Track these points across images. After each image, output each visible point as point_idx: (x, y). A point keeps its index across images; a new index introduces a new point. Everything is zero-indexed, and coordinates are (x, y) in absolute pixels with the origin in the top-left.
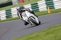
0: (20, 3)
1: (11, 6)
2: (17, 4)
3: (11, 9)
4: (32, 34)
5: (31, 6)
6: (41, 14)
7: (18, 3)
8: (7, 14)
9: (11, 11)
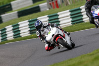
0: (52, 9)
1: (38, 13)
2: (48, 9)
4: (71, 59)
5: (70, 13)
6: (86, 27)
7: (50, 9)
8: (31, 26)
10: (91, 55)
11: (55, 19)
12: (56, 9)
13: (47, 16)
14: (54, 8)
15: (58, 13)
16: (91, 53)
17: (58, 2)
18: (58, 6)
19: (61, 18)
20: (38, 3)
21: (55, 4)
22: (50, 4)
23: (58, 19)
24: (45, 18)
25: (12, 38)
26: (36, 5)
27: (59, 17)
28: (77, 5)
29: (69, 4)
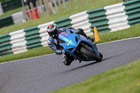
0: (30, 20)
1: (11, 27)
2: (24, 21)
3: (10, 34)
7: (27, 20)
9: (11, 39)
10: (86, 84)
11: (34, 35)
12: (36, 20)
13: (23, 30)
14: (33, 18)
15: (39, 26)
16: (86, 82)
17: (38, 10)
18: (38, 16)
19: (43, 33)
20: (10, 12)
21: (34, 13)
22: (28, 13)
23: (39, 34)
24: (20, 33)
26: (7, 15)
27: (40, 32)
28: (66, 14)
29: (54, 12)
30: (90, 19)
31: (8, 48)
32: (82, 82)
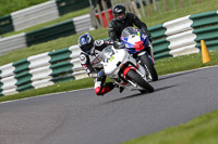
1: (72, 37)
3: (71, 49)
6: (176, 67)
7: (96, 27)
9: (71, 56)
21: (108, 16)
22: (97, 17)
25: (13, 91)
28: (157, 19)
30: (195, 28)
31: (67, 69)
32: (182, 125)
